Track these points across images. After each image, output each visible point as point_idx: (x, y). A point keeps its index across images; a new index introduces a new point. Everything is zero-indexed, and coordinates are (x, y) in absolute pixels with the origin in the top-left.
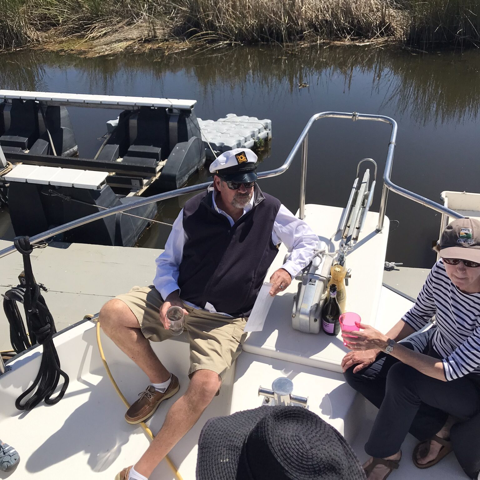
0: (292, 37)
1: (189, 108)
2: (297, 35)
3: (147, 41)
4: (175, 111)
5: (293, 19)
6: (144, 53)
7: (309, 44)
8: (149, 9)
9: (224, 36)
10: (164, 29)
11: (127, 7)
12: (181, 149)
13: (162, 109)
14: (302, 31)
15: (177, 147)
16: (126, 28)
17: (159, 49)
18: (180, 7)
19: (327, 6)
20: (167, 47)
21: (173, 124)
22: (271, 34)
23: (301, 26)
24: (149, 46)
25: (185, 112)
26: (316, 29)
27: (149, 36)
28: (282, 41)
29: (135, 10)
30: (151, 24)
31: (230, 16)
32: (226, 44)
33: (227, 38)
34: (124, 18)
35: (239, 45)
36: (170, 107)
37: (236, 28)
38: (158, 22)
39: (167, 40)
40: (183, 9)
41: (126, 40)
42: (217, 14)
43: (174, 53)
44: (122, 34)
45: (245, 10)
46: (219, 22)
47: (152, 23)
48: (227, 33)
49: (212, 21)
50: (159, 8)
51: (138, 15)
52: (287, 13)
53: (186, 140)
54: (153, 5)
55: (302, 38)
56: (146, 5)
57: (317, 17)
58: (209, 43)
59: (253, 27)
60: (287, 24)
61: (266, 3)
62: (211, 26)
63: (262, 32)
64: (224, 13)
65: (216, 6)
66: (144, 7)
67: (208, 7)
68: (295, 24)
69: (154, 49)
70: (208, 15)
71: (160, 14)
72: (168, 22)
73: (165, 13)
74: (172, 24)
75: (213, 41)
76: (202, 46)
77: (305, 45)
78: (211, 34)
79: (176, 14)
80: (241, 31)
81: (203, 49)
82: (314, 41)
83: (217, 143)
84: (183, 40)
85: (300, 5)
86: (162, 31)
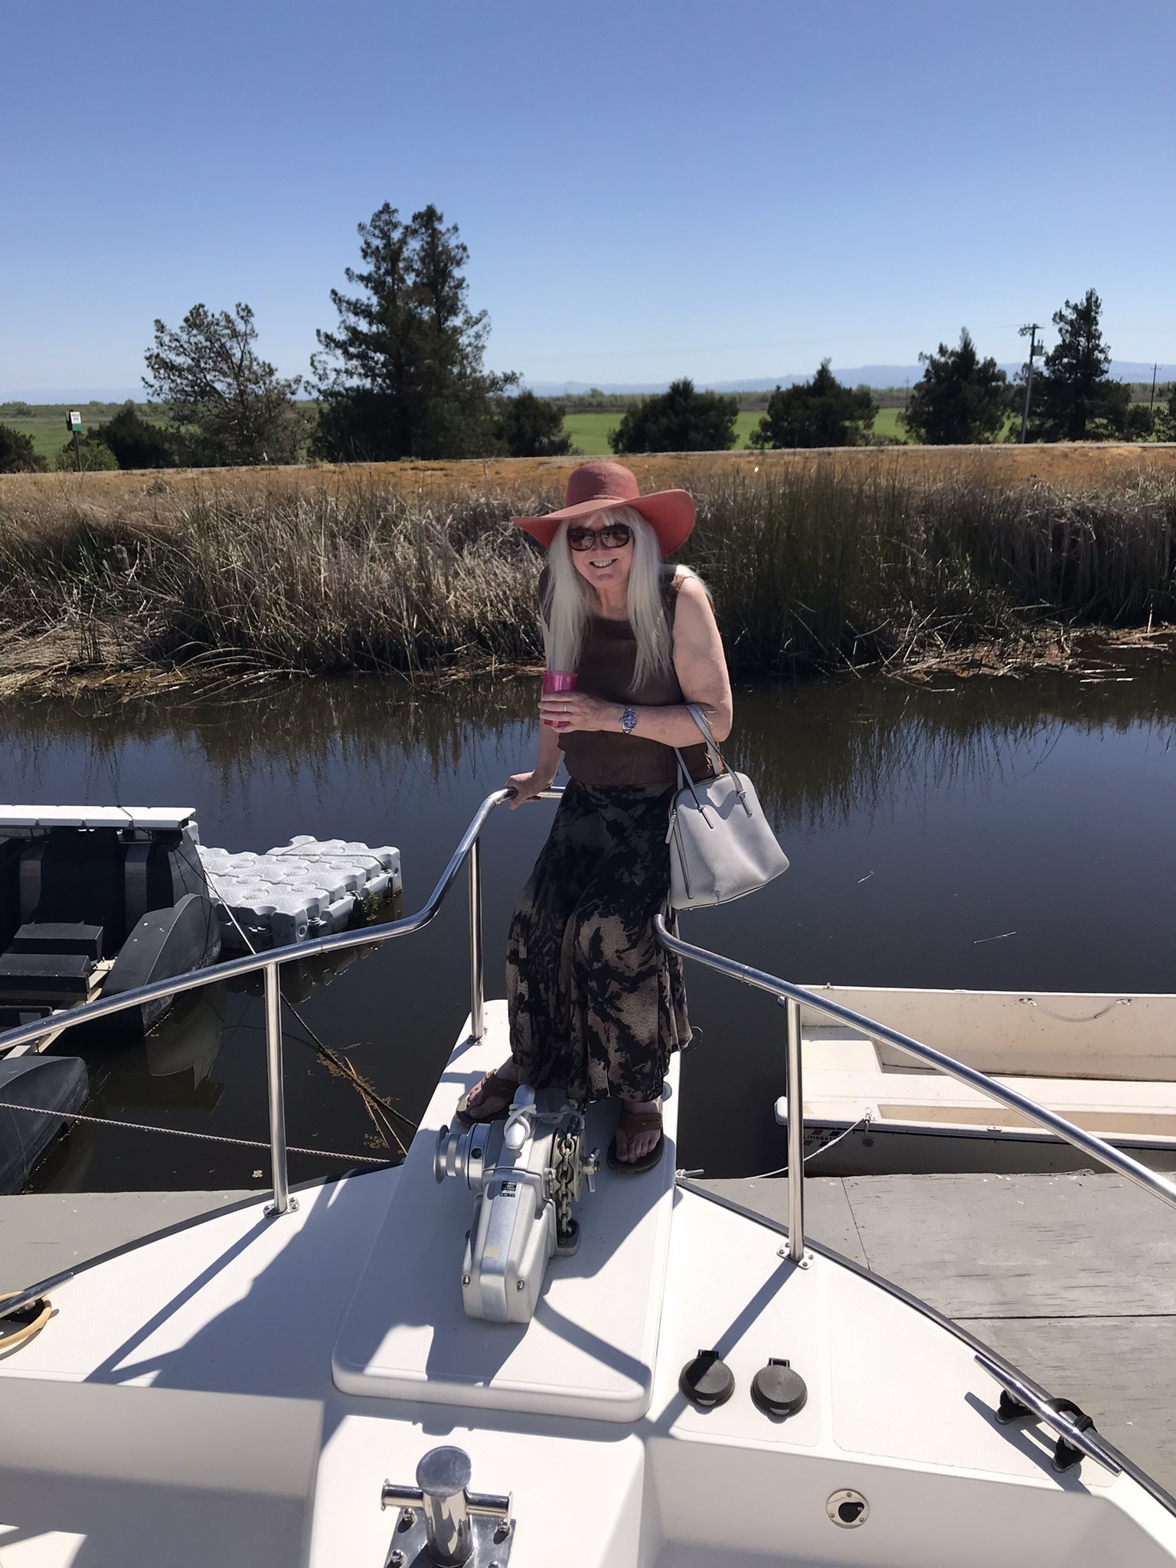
0: (429, 659)
1: (176, 826)
2: (441, 654)
3: (77, 670)
4: (139, 835)
5: (429, 622)
6: (68, 697)
7: (467, 673)
8: (82, 599)
9: (269, 658)
10: (119, 645)
11: (27, 594)
12: (157, 926)
13: (106, 831)
14: (451, 646)
15: (145, 922)
16: (24, 642)
17: (107, 688)
18: (161, 595)
19: (504, 593)
20: (128, 684)
21: (136, 868)
22: (380, 653)
23: (449, 634)
24: (82, 682)
25: (168, 837)
26: (482, 641)
27: (82, 659)
28: (406, 668)
29: (48, 600)
30: (87, 633)
31: (281, 612)
32: (275, 675)
33: (276, 663)
34: (18, 619)
35: (305, 675)
36: (127, 825)
37: (298, 640)
38: (107, 628)
39: (127, 668)
40: (169, 598)
41: (21, 669)
42: (249, 608)
43: (147, 698)
44: (12, 656)
45: (317, 601)
46: (256, 627)
47: (89, 629)
48: (275, 653)
49: (239, 624)
50: (108, 597)
51: (55, 613)
52: (414, 608)
53: (170, 903)
54: (94, 591)
55: (452, 661)
56: (75, 591)
57: (483, 616)
58: (231, 674)
59: (338, 638)
60: (417, 631)
61: (366, 587)
62: (236, 636)
63: (359, 647)
64: (268, 609)
65: (249, 594)
66: (70, 594)
67: (227, 595)
68: (435, 632)
69: (93, 690)
70: (229, 612)
71: (109, 609)
72: (130, 628)
73: (124, 609)
74: (142, 634)
75: (243, 668)
76: (214, 680)
77: (459, 674)
78: (236, 653)
79: (150, 610)
80: (308, 647)
81: (217, 688)
82: (478, 667)
83: (257, 906)
84: (169, 668)
85: (444, 589)
86: (114, 649)
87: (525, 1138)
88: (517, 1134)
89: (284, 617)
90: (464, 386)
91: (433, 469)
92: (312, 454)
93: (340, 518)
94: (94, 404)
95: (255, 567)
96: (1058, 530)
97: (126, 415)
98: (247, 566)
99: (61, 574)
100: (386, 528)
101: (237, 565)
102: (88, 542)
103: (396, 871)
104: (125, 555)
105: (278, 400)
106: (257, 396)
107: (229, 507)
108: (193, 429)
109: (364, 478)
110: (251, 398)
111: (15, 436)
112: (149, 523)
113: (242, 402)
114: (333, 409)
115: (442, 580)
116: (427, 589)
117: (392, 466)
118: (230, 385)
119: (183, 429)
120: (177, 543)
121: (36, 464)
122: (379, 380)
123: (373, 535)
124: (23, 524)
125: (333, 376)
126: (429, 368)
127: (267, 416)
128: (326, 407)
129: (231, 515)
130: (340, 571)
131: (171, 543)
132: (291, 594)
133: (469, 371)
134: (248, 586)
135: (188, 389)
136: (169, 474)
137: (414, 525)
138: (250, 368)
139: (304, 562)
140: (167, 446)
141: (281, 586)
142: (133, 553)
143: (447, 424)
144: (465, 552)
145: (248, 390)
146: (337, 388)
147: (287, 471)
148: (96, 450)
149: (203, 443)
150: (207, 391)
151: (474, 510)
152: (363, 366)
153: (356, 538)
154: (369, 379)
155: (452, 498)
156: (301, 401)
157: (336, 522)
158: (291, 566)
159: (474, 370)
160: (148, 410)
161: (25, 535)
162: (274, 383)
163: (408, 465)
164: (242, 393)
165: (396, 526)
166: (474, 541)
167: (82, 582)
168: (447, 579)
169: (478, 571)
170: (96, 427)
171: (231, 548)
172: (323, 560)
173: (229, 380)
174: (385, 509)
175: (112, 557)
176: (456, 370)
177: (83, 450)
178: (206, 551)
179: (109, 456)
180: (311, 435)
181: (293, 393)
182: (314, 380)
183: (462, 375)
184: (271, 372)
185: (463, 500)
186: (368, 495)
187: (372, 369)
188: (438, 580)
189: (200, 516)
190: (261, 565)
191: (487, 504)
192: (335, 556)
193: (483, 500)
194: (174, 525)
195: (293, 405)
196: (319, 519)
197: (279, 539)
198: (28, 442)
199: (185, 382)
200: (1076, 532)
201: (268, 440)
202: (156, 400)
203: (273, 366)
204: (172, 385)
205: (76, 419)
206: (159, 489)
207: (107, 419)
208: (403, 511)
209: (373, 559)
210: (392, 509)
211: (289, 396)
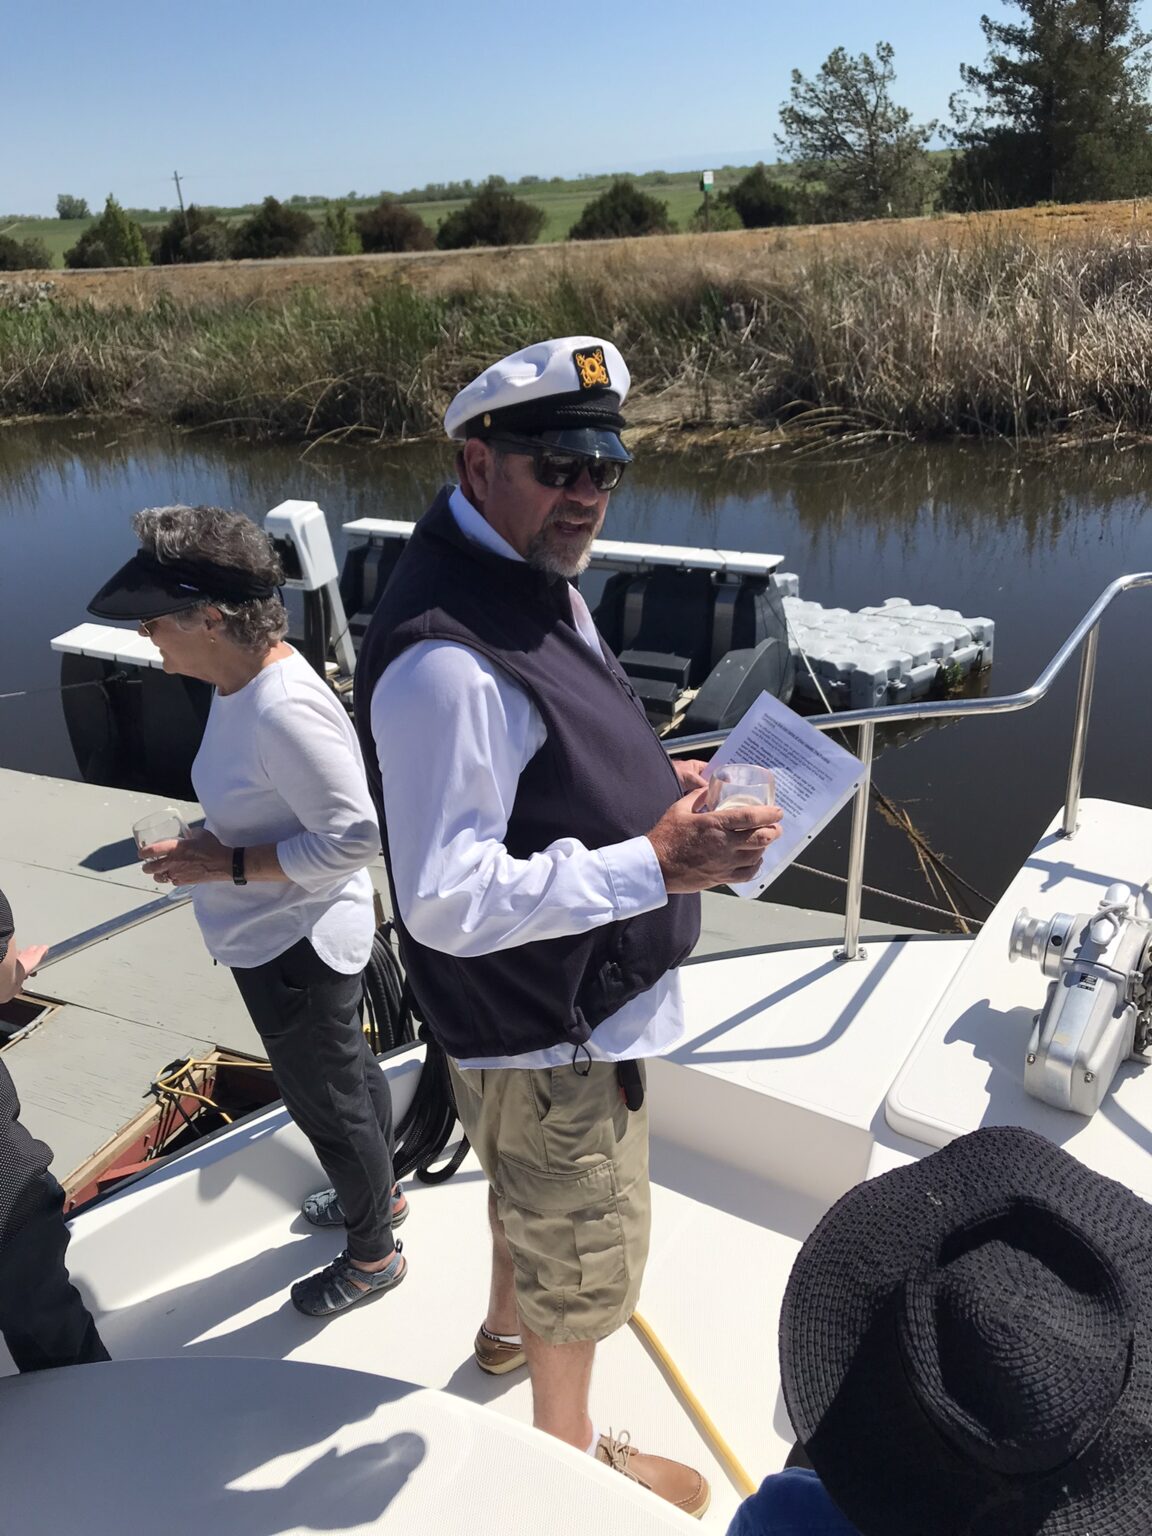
0: (1038, 424)
1: (764, 572)
2: (1052, 418)
3: (689, 427)
4: (731, 578)
5: (1044, 384)
6: (679, 452)
7: (1080, 441)
8: (700, 357)
9: (870, 420)
10: (729, 403)
11: (651, 352)
12: (737, 664)
13: (702, 572)
14: (1065, 411)
15: (729, 659)
16: (645, 398)
17: (715, 444)
18: (772, 354)
19: (1137, 351)
20: (733, 441)
21: (724, 609)
22: (986, 416)
23: (1065, 397)
24: (692, 438)
25: (757, 582)
26: (1102, 406)
27: (694, 416)
28: (1011, 433)
29: (670, 359)
30: (701, 391)
31: (887, 372)
32: (876, 436)
33: (877, 424)
34: (641, 375)
35: (904, 438)
36: (719, 568)
37: (901, 401)
38: (719, 386)
39: (735, 426)
40: (780, 357)
41: (643, 423)
42: (856, 367)
43: (748, 455)
44: (634, 411)
45: (925, 360)
46: (860, 387)
47: (704, 387)
48: (877, 413)
49: (844, 383)
50: (723, 355)
51: (674, 370)
52: (1029, 367)
53: (752, 645)
54: (710, 350)
55: (1064, 427)
56: (694, 350)
57: (1107, 377)
58: (831, 434)
59: (942, 400)
60: (1029, 392)
61: (980, 345)
62: (841, 396)
63: (963, 409)
64: (876, 368)
65: (856, 352)
66: (689, 352)
67: (836, 353)
68: (1049, 394)
69: (702, 446)
70: (835, 371)
71: (723, 368)
72: (741, 387)
73: (737, 368)
74: (750, 392)
75: (844, 428)
76: (813, 440)
77: (1070, 442)
78: (839, 413)
79: (761, 368)
80: (911, 408)
81: (816, 447)
82: (1094, 434)
83: (840, 662)
84: (772, 427)
85: (1066, 348)
86: (724, 407)
87: (1113, 936)
88: (1104, 930)
89: (890, 376)
90: (1123, 117)
91: (1073, 214)
92: (938, 207)
93: (961, 271)
94: (727, 168)
95: (867, 324)
97: (756, 177)
98: (859, 323)
99: (682, 333)
100: (1011, 279)
101: (848, 322)
102: (709, 301)
103: (988, 645)
104: (742, 314)
105: (909, 149)
106: (887, 145)
107: (847, 262)
108: (819, 187)
109: (992, 228)
110: (881, 149)
111: (652, 203)
112: (768, 280)
113: (872, 153)
114: (968, 154)
115: (1065, 336)
116: (1046, 348)
117: (1024, 213)
118: (861, 135)
119: (809, 190)
120: (793, 301)
121: (673, 228)
122: (1024, 117)
123: (994, 289)
124: (653, 284)
125: (972, 116)
126: (1083, 99)
127: (896, 167)
128: (960, 155)
129: (848, 270)
130: (953, 329)
131: (787, 302)
132: (899, 353)
133: (1131, 99)
134: (857, 344)
135: (818, 143)
136: (790, 231)
137: (1041, 276)
138: (883, 115)
139: (917, 319)
140: (791, 206)
141: (891, 344)
142: (749, 312)
143: (1095, 163)
144: (1097, 306)
145: (880, 140)
146: (974, 130)
147: (911, 222)
148: (724, 213)
149: (827, 201)
150: (837, 144)
151: (1115, 257)
152: (1007, 102)
153: (975, 293)
154: (1012, 118)
155: (1090, 245)
156: (934, 152)
157: (956, 276)
158: (903, 323)
159: (1137, 98)
160: (775, 170)
161: (654, 295)
162: (907, 131)
163: (1044, 210)
164: (873, 143)
165: (1021, 277)
166: (1110, 293)
167: (701, 340)
168: (1071, 335)
169: (1109, 327)
170: (726, 190)
171: (844, 304)
172: (937, 316)
173: (861, 130)
174: (1012, 259)
175: (729, 316)
176: (1115, 100)
177: (712, 213)
178: (819, 307)
179: (736, 218)
180: (940, 187)
181: (926, 140)
182: (951, 123)
183: (1122, 104)
184: (906, 118)
185: (1101, 247)
186: (995, 245)
187: (1017, 105)
188: (1061, 337)
189: (817, 274)
190: (873, 323)
191: (1132, 250)
192: (950, 313)
193: (1127, 245)
194: (791, 282)
195: (924, 154)
196: (938, 272)
197: (894, 295)
198: (663, 209)
199: (816, 136)
201: (893, 195)
202: (788, 159)
203: (909, 112)
204: (803, 141)
205: (708, 180)
206: (780, 246)
207: (736, 183)
208: (1030, 260)
209: (990, 315)
210: (1019, 259)
211: (922, 143)
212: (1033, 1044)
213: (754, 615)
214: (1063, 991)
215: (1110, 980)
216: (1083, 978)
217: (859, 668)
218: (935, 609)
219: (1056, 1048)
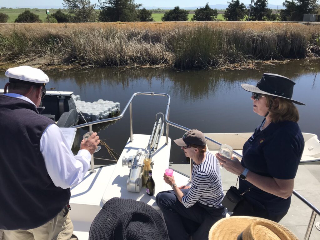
0: (122, 64)
1: (69, 95)
2: (125, 63)
3: (49, 65)
4: (62, 97)
5: (122, 56)
6: (48, 70)
7: (130, 67)
8: (50, 50)
9: (89, 63)
10: (58, 60)
11: (39, 48)
12: (66, 115)
13: (55, 96)
14: (127, 61)
15: (64, 114)
16: (38, 59)
17: (56, 69)
18: (66, 49)
19: (138, 50)
20: (60, 68)
21: (61, 104)
22: (112, 62)
23: (126, 59)
24: (51, 67)
25: (68, 98)
26: (133, 60)
27: (50, 63)
28: (117, 65)
29: (43, 50)
32: (90, 66)
33: (90, 64)
34: (37, 54)
35: (97, 67)
36: (59, 95)
37: (95, 59)
38: (55, 56)
39: (60, 65)
40: (68, 50)
41: (38, 64)
42: (85, 53)
44: (36, 61)
45: (99, 51)
46: (86, 56)
47: (52, 56)
48: (90, 62)
49: (83, 56)
50: (55, 50)
51: (44, 53)
52: (119, 53)
53: (69, 111)
54: (52, 48)
55: (127, 64)
57: (133, 55)
58: (81, 66)
59: (103, 59)
60: (120, 58)
61: (109, 48)
62: (82, 58)
63: (107, 61)
64: (89, 53)
65: (85, 49)
66: (48, 49)
67: (80, 49)
68: (123, 58)
69: (53, 69)
70: (81, 53)
71: (56, 52)
72: (60, 56)
73: (59, 52)
74: (62, 57)
75: (84, 65)
76: (78, 67)
77: (128, 67)
78: (82, 62)
79: (64, 52)
80: (97, 60)
81: (79, 69)
82: (133, 66)
83: (89, 113)
84: (68, 65)
85: (125, 49)
86: (57, 60)
87: (139, 158)
88: (138, 158)
89: (92, 54)
90: (131, 6)
91: (124, 24)
92: (98, 21)
93: (104, 34)
94: (52, 9)
95: (86, 44)
96: (254, 40)
97: (59, 12)
98: (84, 43)
99: (46, 45)
100: (113, 36)
101: (82, 43)
102: (51, 38)
103: (119, 108)
104: (59, 41)
105: (91, 9)
106: (87, 8)
107: (81, 31)
108: (73, 15)
109: (109, 25)
110: (86, 8)
111: (35, 15)
112: (64, 34)
113: (84, 9)
114: (103, 11)
115: (125, 47)
116: (122, 49)
117: (115, 23)
118: (81, 5)
119: (71, 15)
120: (70, 38)
121: (41, 21)
122: (113, 5)
123: (111, 37)
124: (37, 34)
125: (103, 4)
126: (123, 2)
127: (89, 12)
128: (101, 11)
129: (81, 33)
130: (104, 45)
131: (69, 39)
132: (93, 49)
133: (132, 3)
134: (84, 48)
135: (72, 6)
136: (68, 24)
137: (119, 35)
138: (85, 1)
139: (96, 43)
140: (68, 18)
141: (92, 48)
142: (61, 40)
143: (127, 15)
144: (130, 41)
145: (85, 7)
146: (104, 6)
147: (93, 24)
148: (53, 19)
149: (75, 18)
150: (76, 6)
151: (132, 32)
152: (109, 1)
153: (107, 38)
154: (110, 5)
155: (127, 30)
156: (97, 10)
157: (103, 34)
158: (93, 44)
159: (133, 3)
160: (63, 10)
161: (38, 36)
162: (90, 5)
163: (118, 23)
164: (84, 7)
165: (115, 35)
166: (132, 39)
167: (50, 46)
168: (126, 47)
169: (132, 45)
170: (53, 14)
171: (81, 39)
172: (100, 43)
173: (81, 4)
174: (113, 32)
175: (56, 41)
176: (129, 3)
177: (50, 19)
178: (76, 40)
179: (55, 20)
180: (98, 17)
181: (94, 7)
182: (99, 4)
183: (130, 4)
184: (90, 3)
185: (129, 30)
186: (110, 29)
187: (111, 2)
188: (124, 47)
189: (74, 33)
190: (87, 43)
191: (135, 31)
192: (103, 42)
193: (134, 30)
194: (69, 35)
195: (94, 10)
196: (99, 34)
197: (91, 38)
198: (38, 17)
199: (71, 4)
200: (257, 40)
201: (89, 17)
202: (66, 8)
203: (90, 1)
204: (69, 5)
205: (48, 11)
206: (66, 27)
207: (55, 12)
208: (117, 32)
209: (110, 42)
210: (115, 32)
211: (94, 8)
212: (128, 181)
213: (68, 105)
214: (132, 170)
215: (140, 166)
216: (135, 167)
217: (93, 114)
218: (108, 101)
219: (132, 181)
